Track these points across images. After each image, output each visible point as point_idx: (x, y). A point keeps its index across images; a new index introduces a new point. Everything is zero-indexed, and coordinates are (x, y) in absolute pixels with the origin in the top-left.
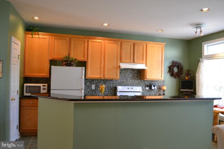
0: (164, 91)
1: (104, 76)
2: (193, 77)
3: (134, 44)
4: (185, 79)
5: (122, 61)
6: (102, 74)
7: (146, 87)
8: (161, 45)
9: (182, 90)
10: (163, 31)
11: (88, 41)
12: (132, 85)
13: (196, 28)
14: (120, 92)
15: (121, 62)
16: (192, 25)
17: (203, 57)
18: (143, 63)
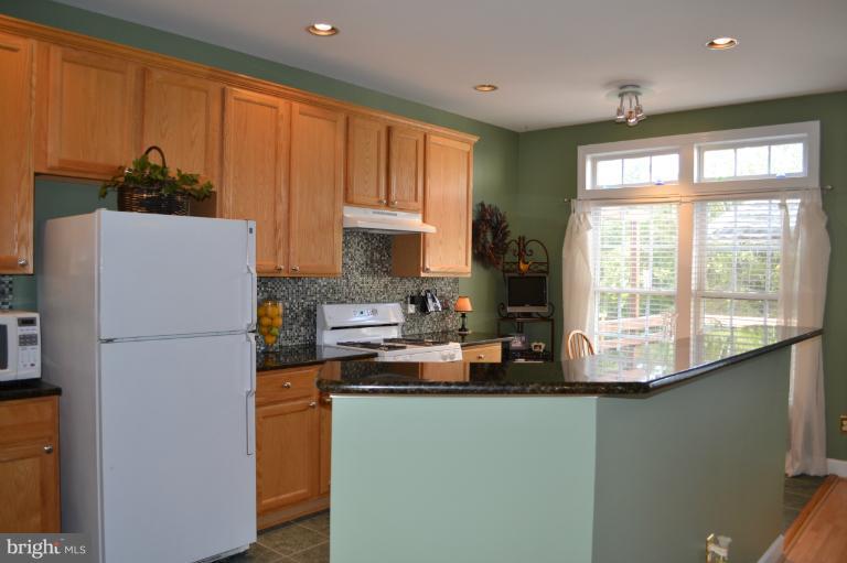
0: (464, 316)
1: (288, 264)
2: (541, 264)
3: (389, 131)
4: (520, 269)
5: (350, 199)
6: (281, 253)
7: (406, 302)
8: (462, 141)
9: (509, 310)
10: (495, 88)
11: (223, 92)
12: (366, 299)
13: (621, 95)
14: (333, 328)
15: (348, 201)
16: (609, 84)
17: (580, 196)
18: (415, 211)
